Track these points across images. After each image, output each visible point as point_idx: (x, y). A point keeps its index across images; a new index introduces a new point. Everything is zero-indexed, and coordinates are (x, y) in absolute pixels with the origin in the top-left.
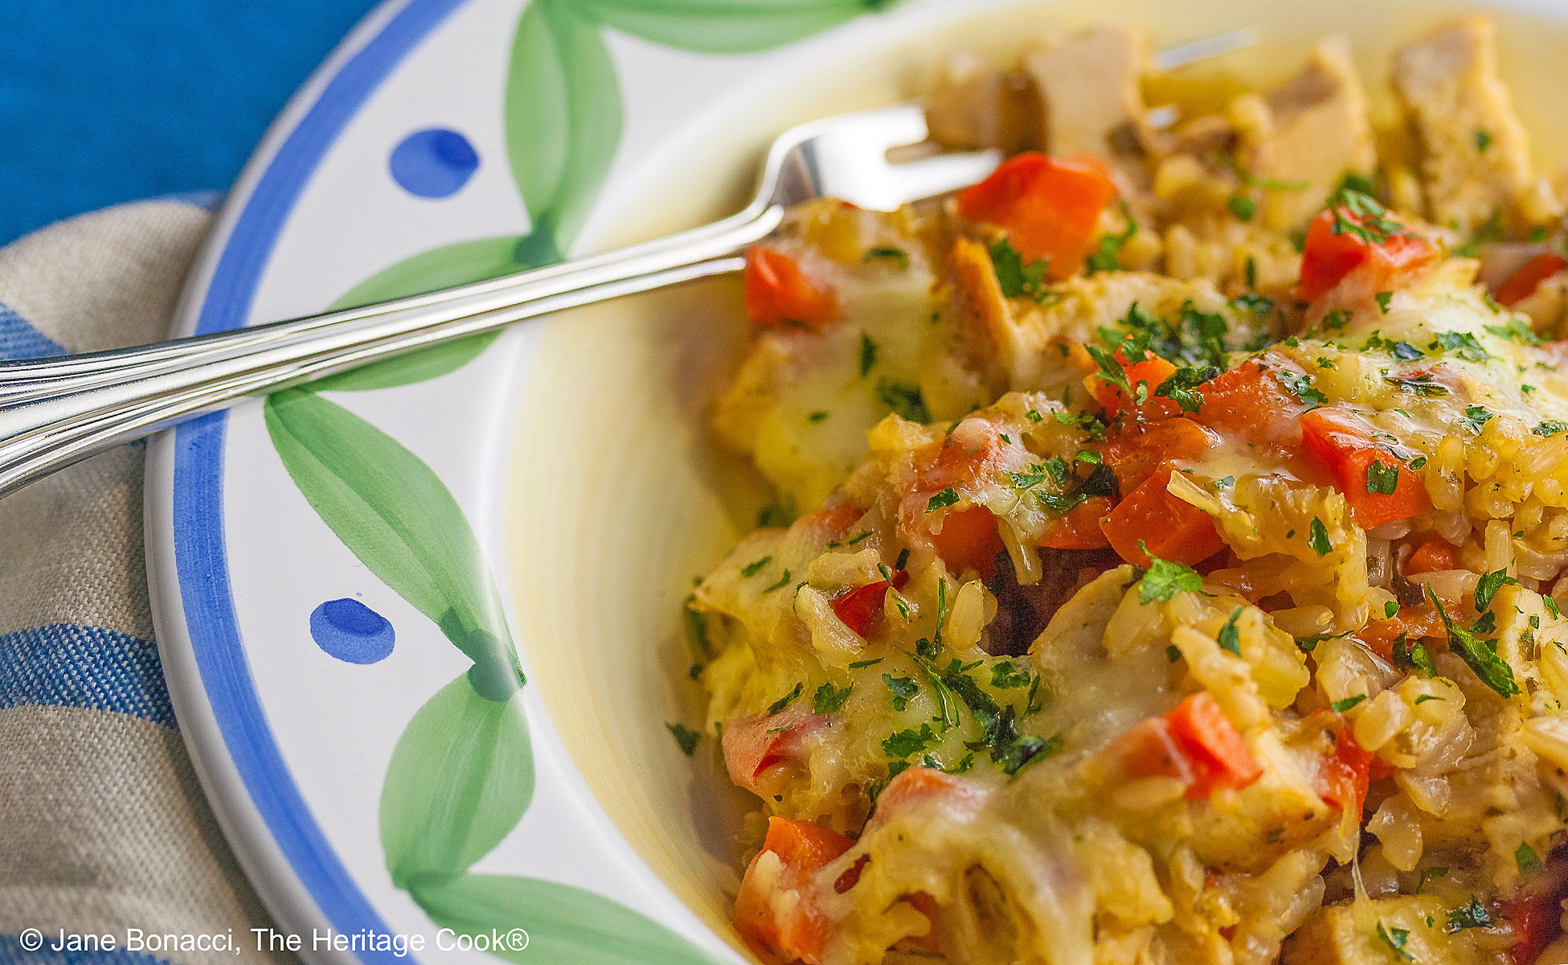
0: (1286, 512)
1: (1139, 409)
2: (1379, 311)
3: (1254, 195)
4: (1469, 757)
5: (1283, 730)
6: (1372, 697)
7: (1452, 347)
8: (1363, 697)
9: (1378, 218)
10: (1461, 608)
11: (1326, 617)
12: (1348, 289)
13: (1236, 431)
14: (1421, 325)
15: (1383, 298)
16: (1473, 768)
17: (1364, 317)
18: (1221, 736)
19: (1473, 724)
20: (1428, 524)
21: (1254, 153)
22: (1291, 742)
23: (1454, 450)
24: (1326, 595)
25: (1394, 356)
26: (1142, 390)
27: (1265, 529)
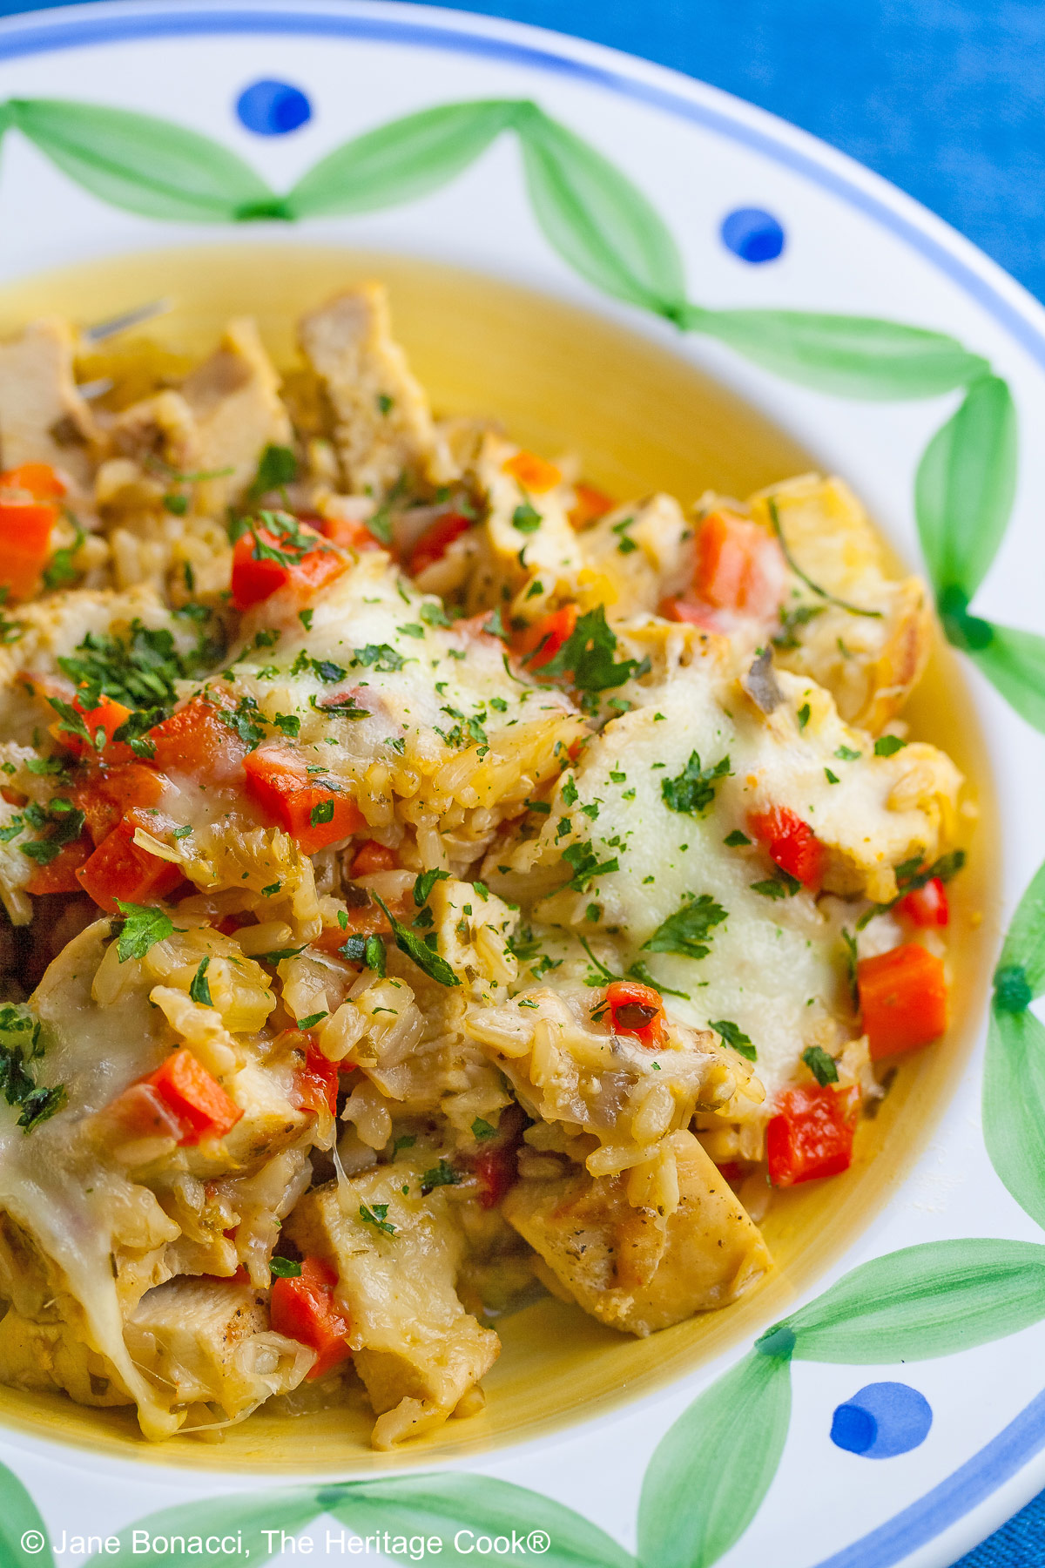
0: (239, 855)
1: (100, 755)
2: (303, 628)
3: (185, 489)
4: (423, 1042)
5: (258, 1054)
6: (333, 1012)
7: (370, 660)
8: (324, 1014)
9: (294, 536)
10: (403, 904)
11: (285, 934)
12: (276, 608)
13: (188, 774)
14: (341, 642)
15: (305, 615)
16: (427, 1054)
17: (290, 634)
18: (202, 1090)
19: (423, 1010)
20: (367, 835)
21: (181, 448)
22: (268, 1062)
23: (379, 776)
24: (284, 912)
25: (320, 677)
26: (101, 737)
27: (223, 871)
